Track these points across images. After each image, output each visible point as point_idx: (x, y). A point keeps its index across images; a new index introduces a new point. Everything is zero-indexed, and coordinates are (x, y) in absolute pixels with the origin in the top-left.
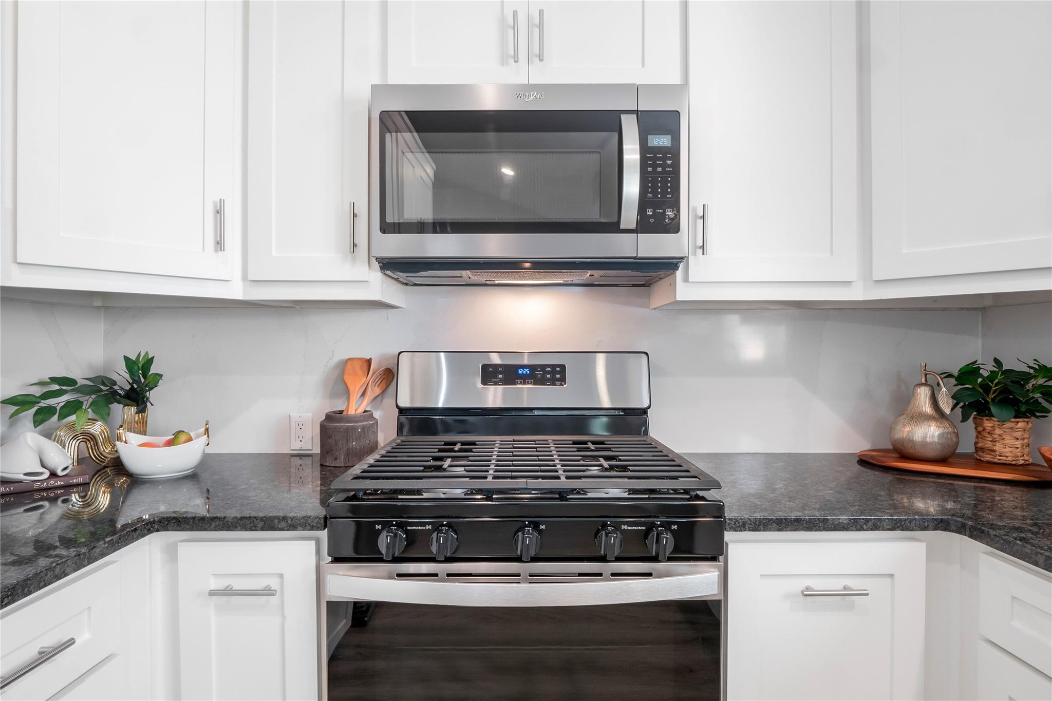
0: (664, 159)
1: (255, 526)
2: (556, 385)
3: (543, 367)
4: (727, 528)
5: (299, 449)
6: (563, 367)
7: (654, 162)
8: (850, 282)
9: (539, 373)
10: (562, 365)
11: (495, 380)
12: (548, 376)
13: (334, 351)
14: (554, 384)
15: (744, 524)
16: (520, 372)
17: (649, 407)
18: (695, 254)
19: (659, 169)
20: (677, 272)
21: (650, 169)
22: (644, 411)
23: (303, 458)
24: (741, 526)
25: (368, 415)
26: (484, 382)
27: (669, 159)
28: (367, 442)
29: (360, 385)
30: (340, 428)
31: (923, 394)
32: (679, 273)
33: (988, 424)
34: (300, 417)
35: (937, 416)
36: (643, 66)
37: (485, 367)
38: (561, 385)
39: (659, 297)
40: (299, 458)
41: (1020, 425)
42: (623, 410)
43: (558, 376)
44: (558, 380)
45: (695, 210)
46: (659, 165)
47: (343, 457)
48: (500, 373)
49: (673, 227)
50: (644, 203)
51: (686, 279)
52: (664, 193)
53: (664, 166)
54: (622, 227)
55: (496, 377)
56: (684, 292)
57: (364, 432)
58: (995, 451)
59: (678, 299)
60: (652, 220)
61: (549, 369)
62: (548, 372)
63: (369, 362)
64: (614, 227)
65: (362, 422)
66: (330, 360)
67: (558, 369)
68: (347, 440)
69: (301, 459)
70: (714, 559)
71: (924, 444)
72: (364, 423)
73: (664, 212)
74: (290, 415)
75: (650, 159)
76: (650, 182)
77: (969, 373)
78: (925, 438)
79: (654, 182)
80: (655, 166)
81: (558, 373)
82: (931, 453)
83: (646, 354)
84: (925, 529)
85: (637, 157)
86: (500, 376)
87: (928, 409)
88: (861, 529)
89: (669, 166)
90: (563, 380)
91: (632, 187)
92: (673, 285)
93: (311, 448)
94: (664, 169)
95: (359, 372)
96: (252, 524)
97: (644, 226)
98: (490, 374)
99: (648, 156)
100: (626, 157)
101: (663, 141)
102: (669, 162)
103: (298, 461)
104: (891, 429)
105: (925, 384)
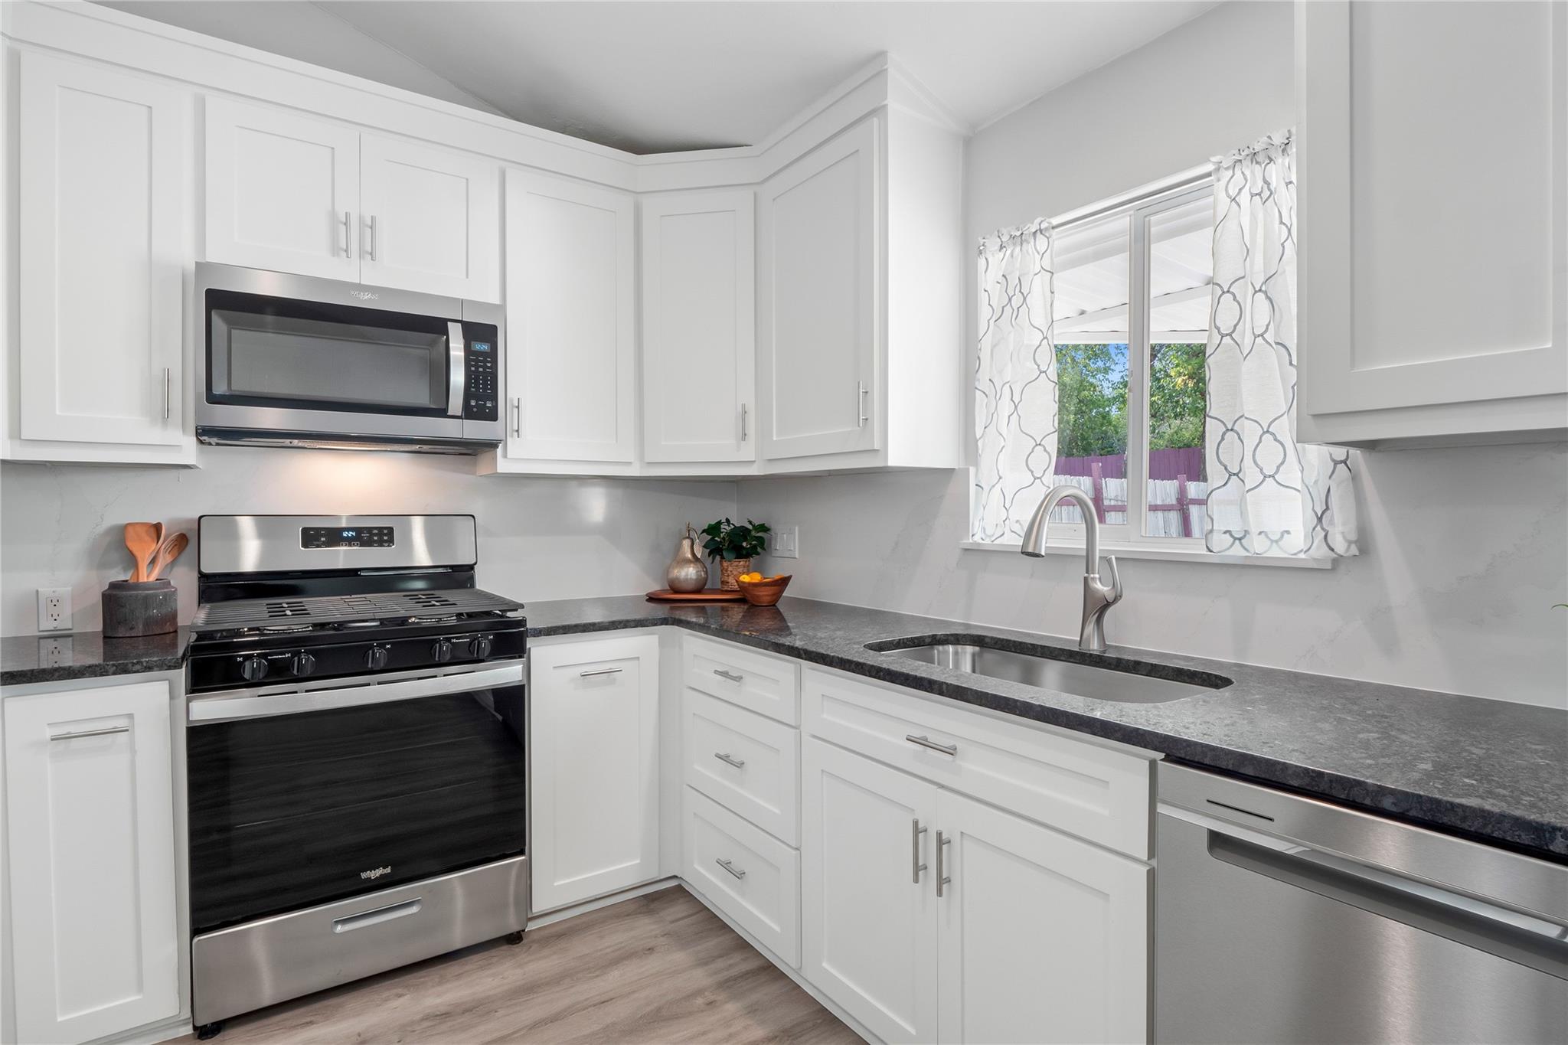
0: (485, 361)
1: (107, 672)
2: (384, 546)
3: (370, 530)
4: (529, 635)
5: (52, 629)
6: (391, 530)
7: (477, 363)
8: (630, 463)
9: (365, 535)
10: (389, 527)
11: (318, 543)
12: (376, 538)
13: (103, 515)
14: (381, 546)
15: (540, 632)
16: (345, 535)
17: (476, 563)
18: (512, 436)
19: (481, 369)
20: (498, 450)
21: (473, 369)
22: (471, 567)
23: (58, 639)
24: (539, 633)
25: (162, 582)
26: (305, 545)
27: (489, 362)
28: (170, 610)
29: (151, 551)
30: (137, 596)
31: (686, 543)
32: (499, 450)
33: (725, 564)
34: (54, 592)
35: (693, 560)
36: (467, 277)
37: (305, 531)
38: (389, 546)
39: (483, 468)
40: (53, 640)
41: (741, 563)
42: (451, 567)
43: (385, 538)
44: (386, 541)
45: (512, 400)
46: (481, 367)
47: (141, 626)
48: (323, 536)
49: (492, 416)
50: (468, 395)
51: (505, 456)
52: (485, 388)
53: (485, 367)
54: (450, 413)
55: (319, 540)
56: (503, 466)
57: (166, 600)
58: (728, 582)
59: (499, 471)
60: (475, 410)
61: (376, 531)
62: (376, 535)
63: (158, 528)
64: (442, 413)
65: (163, 589)
66: (97, 526)
67: (385, 531)
68: (147, 608)
69: (55, 640)
70: (521, 657)
71: (686, 580)
72: (165, 590)
73: (485, 404)
74: (37, 591)
75: (473, 360)
76: (473, 379)
77: (713, 529)
78: (687, 575)
79: (477, 380)
80: (477, 367)
81: (386, 535)
82: (690, 587)
83: (473, 516)
84: (655, 625)
85: (462, 354)
86: (323, 539)
87: (689, 556)
88: (617, 628)
89: (489, 368)
90: (391, 541)
91: (458, 377)
92: (495, 458)
93: (70, 627)
94: (485, 370)
95: (147, 538)
96: (103, 670)
97: (469, 413)
98: (313, 537)
99: (472, 359)
100: (452, 353)
101: (483, 347)
102: (489, 365)
103: (52, 643)
104: (667, 571)
105: (688, 538)
